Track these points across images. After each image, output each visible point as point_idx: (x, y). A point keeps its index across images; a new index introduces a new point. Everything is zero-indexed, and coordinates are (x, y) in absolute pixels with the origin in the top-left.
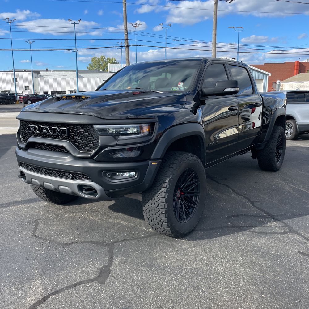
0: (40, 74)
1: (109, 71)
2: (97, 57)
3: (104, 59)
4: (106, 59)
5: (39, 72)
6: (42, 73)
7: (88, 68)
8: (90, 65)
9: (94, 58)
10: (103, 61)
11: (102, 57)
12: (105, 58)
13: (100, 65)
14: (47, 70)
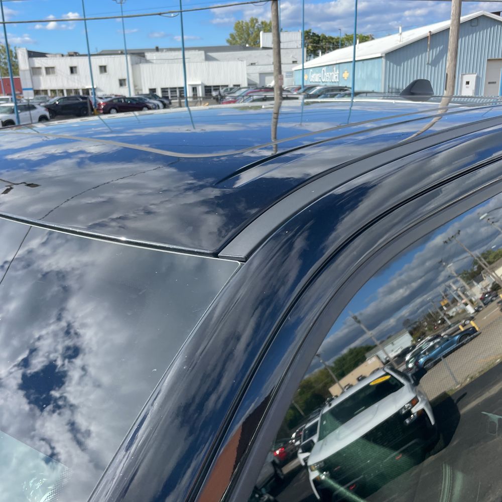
0: (144, 56)
1: (261, 46)
2: (244, 21)
3: (255, 25)
4: (260, 23)
5: (144, 53)
6: (149, 56)
7: (228, 41)
8: (232, 36)
9: (239, 23)
10: (254, 27)
11: (252, 20)
12: (257, 22)
13: (249, 35)
14: (157, 49)
